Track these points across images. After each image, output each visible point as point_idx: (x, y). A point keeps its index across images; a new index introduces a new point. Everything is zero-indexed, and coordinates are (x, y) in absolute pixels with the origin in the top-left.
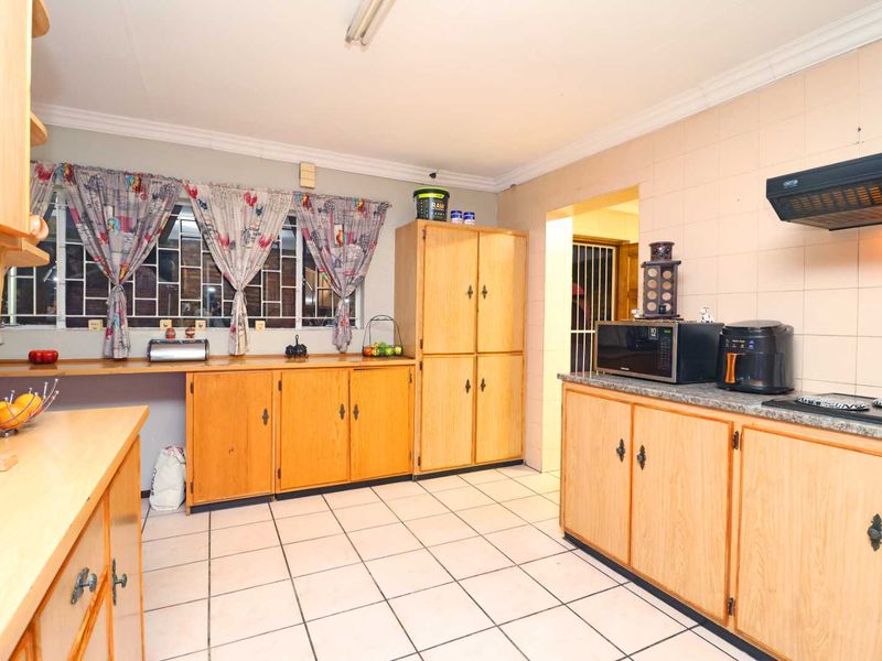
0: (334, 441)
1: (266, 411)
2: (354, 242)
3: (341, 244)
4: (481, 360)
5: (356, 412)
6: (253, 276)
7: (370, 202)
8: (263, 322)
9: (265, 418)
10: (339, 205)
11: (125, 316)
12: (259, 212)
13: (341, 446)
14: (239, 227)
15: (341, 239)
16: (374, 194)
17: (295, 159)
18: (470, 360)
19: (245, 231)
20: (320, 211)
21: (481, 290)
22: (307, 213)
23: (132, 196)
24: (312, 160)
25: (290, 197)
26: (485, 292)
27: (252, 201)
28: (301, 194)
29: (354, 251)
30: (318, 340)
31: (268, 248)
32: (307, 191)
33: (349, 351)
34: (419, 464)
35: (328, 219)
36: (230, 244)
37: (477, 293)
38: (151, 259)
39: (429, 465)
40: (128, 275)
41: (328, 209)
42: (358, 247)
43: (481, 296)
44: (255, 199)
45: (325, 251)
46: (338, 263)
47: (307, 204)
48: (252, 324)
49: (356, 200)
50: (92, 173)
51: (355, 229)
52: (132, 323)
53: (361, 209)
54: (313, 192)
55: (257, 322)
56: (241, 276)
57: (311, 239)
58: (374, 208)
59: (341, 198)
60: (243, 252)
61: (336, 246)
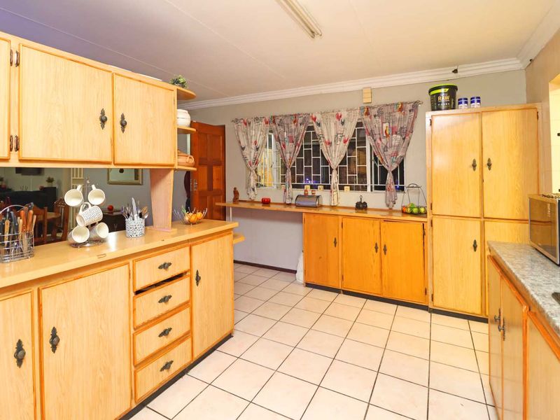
0: (372, 266)
1: (335, 239)
2: (396, 133)
3: (387, 136)
4: (488, 224)
5: (385, 250)
6: (340, 161)
7: (406, 103)
8: (349, 187)
9: (335, 243)
10: (385, 110)
11: (291, 183)
12: (343, 123)
13: (376, 270)
14: (333, 134)
15: (387, 132)
16: (409, 97)
17: (359, 87)
18: (477, 223)
19: (336, 136)
20: (375, 116)
21: (485, 162)
22: (367, 119)
23: (293, 125)
24: (370, 85)
25: (358, 111)
26: (489, 165)
27: (339, 117)
28: (364, 108)
29: (396, 139)
30: (375, 199)
31: (347, 143)
32: (368, 105)
33: (394, 208)
34: (432, 300)
35: (380, 120)
36: (330, 144)
37: (482, 165)
38: (300, 154)
39: (439, 303)
40: (292, 163)
41: (380, 113)
42: (399, 137)
43: (486, 168)
44: (341, 116)
45: (378, 141)
46: (386, 149)
47: (367, 114)
48: (341, 188)
49: (397, 104)
50: (280, 118)
51: (396, 124)
52: (294, 186)
53: (401, 109)
54: (370, 105)
55: (345, 187)
56: (335, 162)
57: (369, 134)
58: (409, 107)
59: (387, 105)
60: (335, 147)
61: (384, 137)
